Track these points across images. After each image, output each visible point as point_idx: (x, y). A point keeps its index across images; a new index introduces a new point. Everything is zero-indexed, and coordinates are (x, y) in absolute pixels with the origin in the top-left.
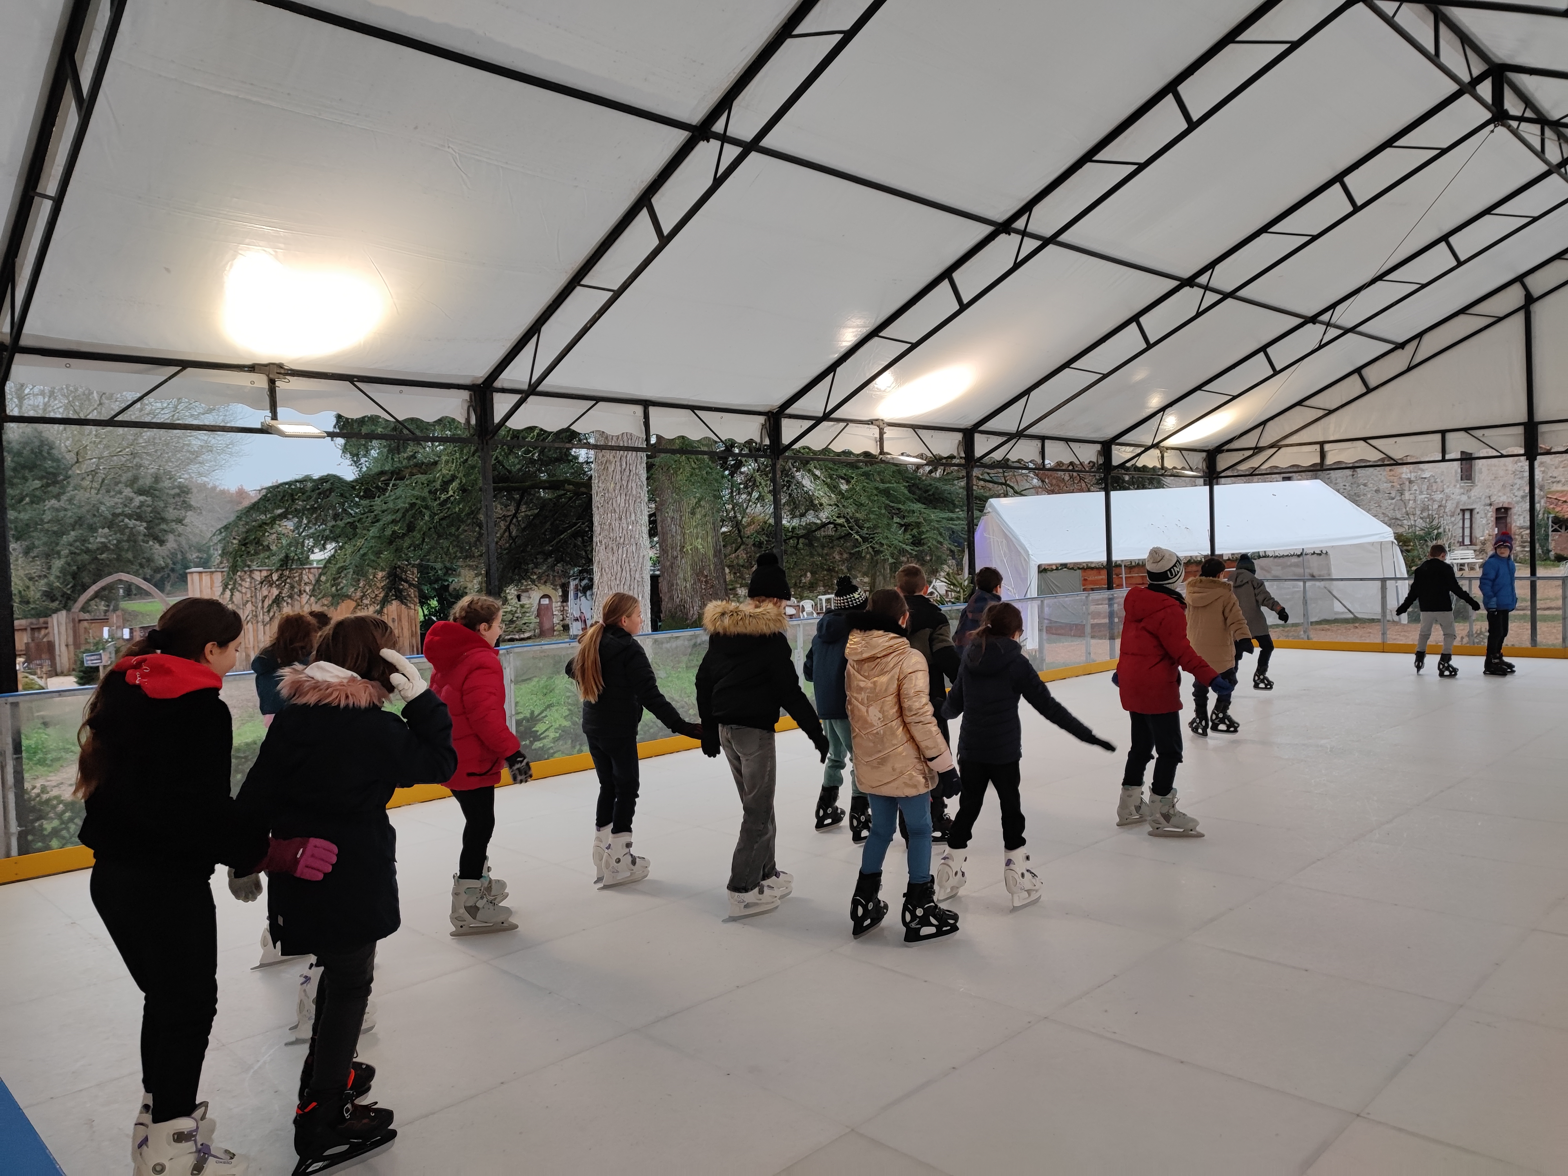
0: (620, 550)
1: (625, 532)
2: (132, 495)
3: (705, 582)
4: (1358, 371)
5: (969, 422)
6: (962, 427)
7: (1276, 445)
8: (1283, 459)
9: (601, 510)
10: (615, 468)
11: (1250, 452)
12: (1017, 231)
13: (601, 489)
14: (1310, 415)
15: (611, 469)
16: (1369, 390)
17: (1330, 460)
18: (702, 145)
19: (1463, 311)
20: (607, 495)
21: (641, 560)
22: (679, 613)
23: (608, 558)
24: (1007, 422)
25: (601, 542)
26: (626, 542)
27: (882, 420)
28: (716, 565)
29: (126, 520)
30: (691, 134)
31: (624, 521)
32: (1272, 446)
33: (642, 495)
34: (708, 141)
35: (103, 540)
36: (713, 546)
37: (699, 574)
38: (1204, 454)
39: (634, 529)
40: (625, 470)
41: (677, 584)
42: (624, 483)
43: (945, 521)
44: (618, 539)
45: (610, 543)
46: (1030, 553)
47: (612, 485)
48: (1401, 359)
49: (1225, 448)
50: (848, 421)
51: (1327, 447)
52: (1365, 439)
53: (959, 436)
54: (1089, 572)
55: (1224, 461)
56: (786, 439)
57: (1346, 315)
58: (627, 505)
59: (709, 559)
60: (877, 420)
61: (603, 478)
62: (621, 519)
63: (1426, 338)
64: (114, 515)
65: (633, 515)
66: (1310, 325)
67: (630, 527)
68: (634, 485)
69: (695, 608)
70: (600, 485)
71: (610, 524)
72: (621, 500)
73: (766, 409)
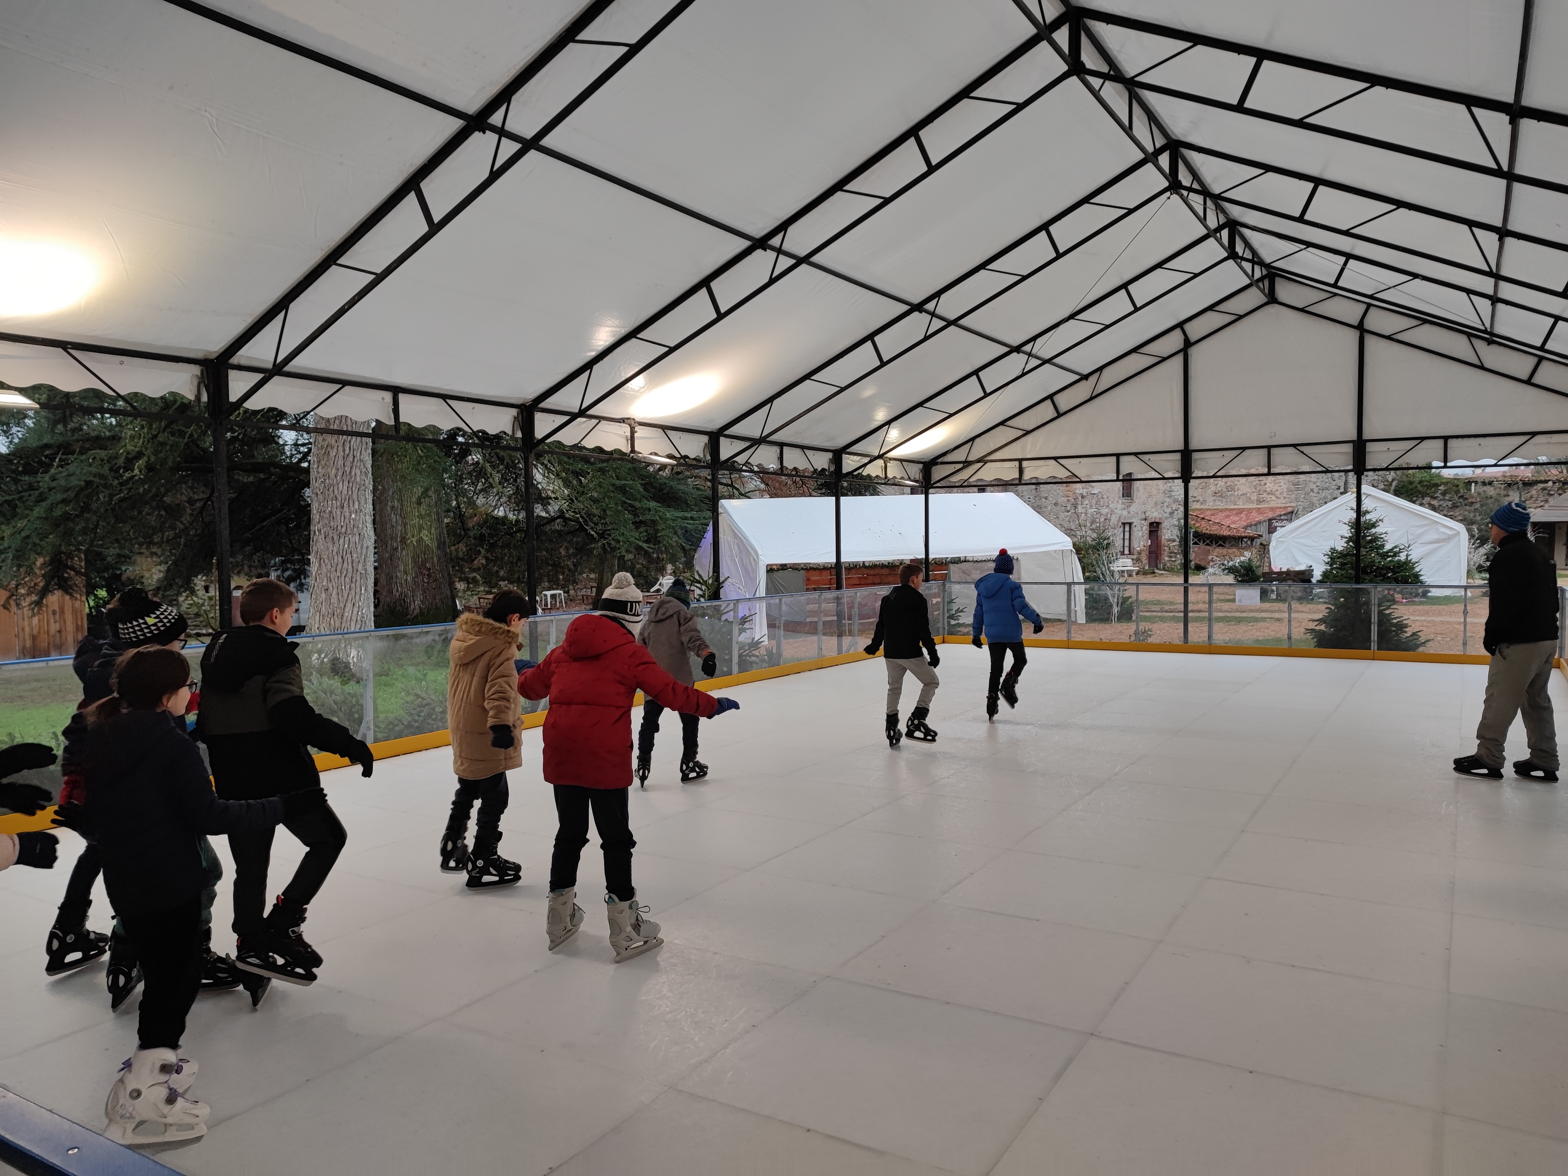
0: (342, 541)
1: (347, 520)
3: (428, 575)
4: (1051, 397)
5: (715, 426)
6: (708, 430)
7: (983, 460)
8: (988, 473)
9: (321, 497)
10: (336, 453)
11: (961, 466)
12: (773, 248)
13: (321, 475)
14: (1009, 434)
15: (333, 453)
16: (1060, 415)
17: (1027, 476)
18: (477, 136)
19: (1135, 350)
20: (327, 481)
21: (364, 551)
22: (399, 608)
23: (328, 548)
24: (751, 427)
25: (319, 531)
26: (349, 532)
27: (634, 419)
28: (439, 559)
30: (466, 123)
31: (346, 509)
32: (978, 461)
33: (367, 482)
34: (484, 133)
36: (437, 538)
37: (421, 566)
38: (921, 466)
39: (357, 518)
40: (348, 455)
41: (397, 577)
42: (348, 469)
43: (680, 520)
44: (339, 528)
45: (330, 532)
46: (760, 552)
47: (334, 471)
48: (1083, 390)
49: (940, 460)
50: (600, 418)
51: (1025, 464)
52: (1055, 458)
53: (705, 439)
54: (812, 572)
55: (938, 473)
56: (539, 433)
57: (1045, 347)
58: (350, 493)
59: (433, 551)
60: (628, 419)
61: (323, 463)
62: (342, 507)
63: (1106, 371)
65: (357, 503)
66: (1015, 354)
67: (353, 516)
68: (358, 472)
69: (416, 603)
70: (320, 470)
71: (331, 512)
72: (343, 488)
73: (520, 402)
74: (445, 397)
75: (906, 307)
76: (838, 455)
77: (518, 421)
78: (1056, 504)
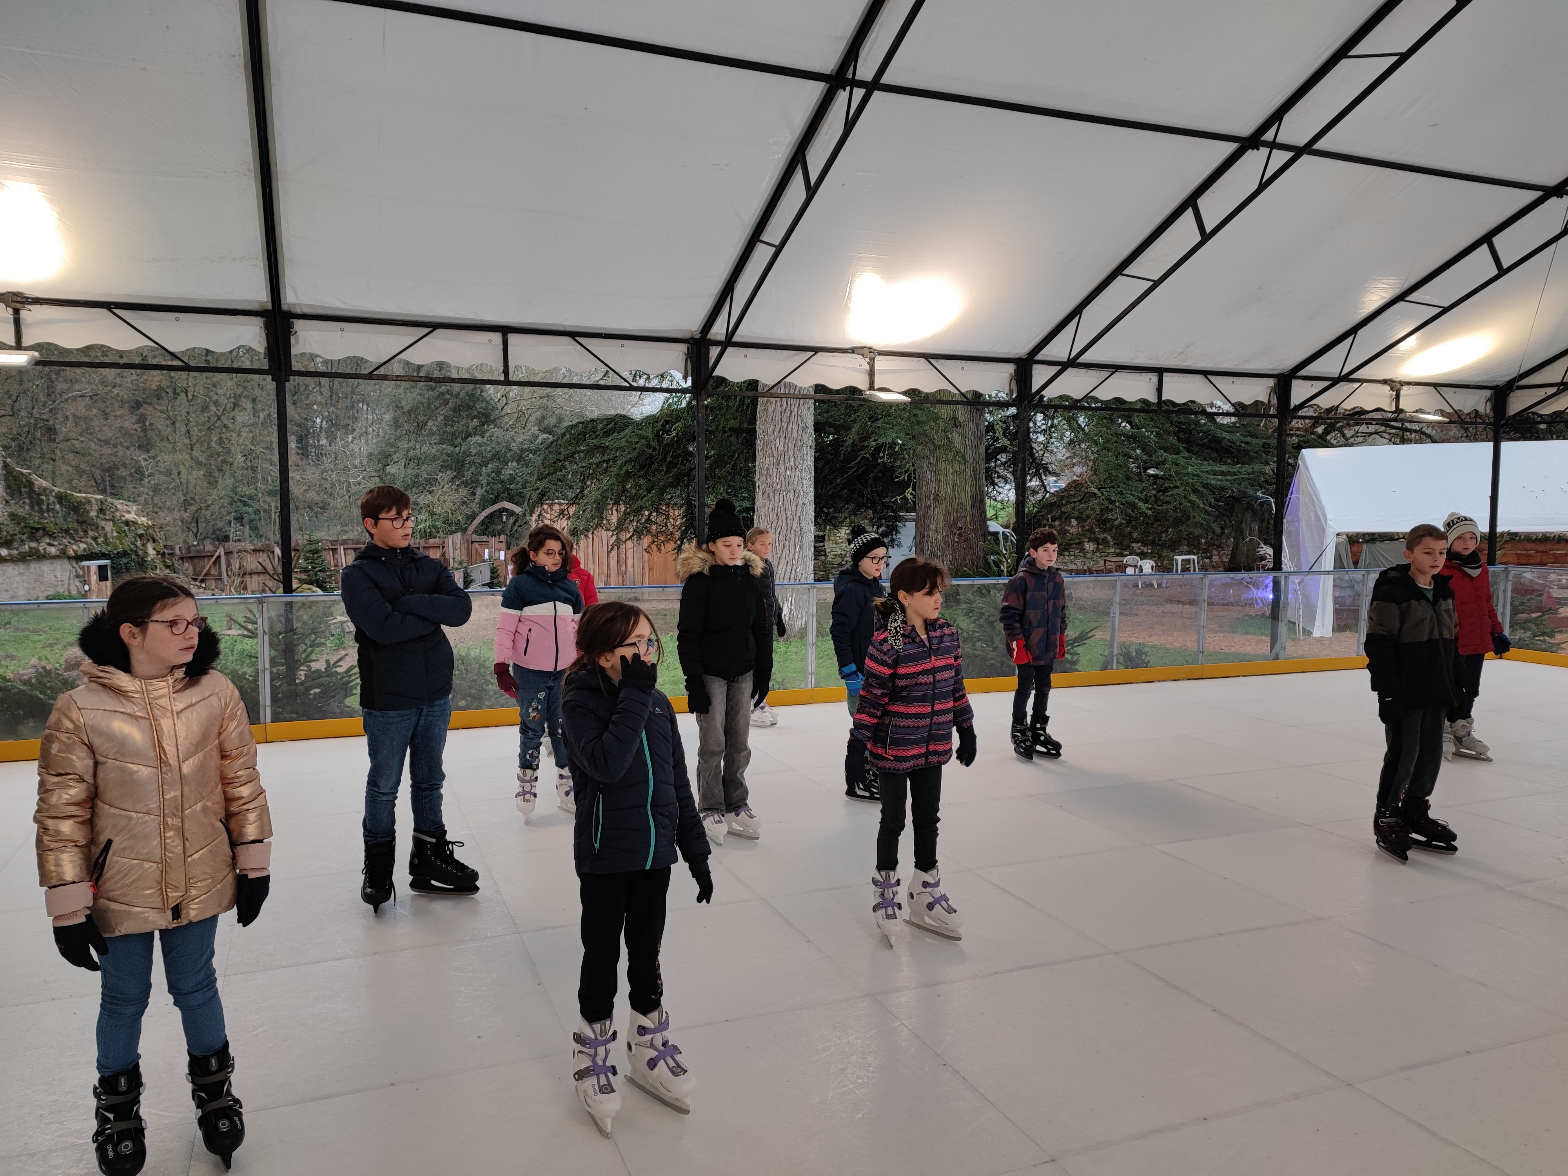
0: (777, 497)
1: (782, 477)
2: (537, 432)
3: (959, 534)
5: (1021, 349)
6: (1011, 356)
9: (761, 453)
10: (775, 412)
11: (1553, 390)
13: (761, 431)
15: (771, 410)
20: (766, 437)
21: (799, 509)
23: (765, 505)
25: (759, 487)
26: (784, 489)
27: (870, 348)
28: (973, 516)
29: (531, 455)
31: (782, 466)
33: (805, 437)
35: (511, 472)
36: (972, 496)
37: (952, 525)
38: (1487, 393)
40: (785, 410)
42: (785, 426)
44: (775, 485)
45: (766, 489)
46: (1328, 517)
47: (773, 427)
53: (1010, 368)
55: (1518, 401)
58: (786, 449)
59: (966, 510)
61: (764, 418)
62: (779, 464)
64: (522, 450)
65: (792, 459)
67: (788, 473)
68: (795, 427)
70: (761, 427)
71: (768, 469)
72: (779, 444)
74: (574, 335)
75: (1233, 147)
76: (1283, 381)
77: (691, 363)
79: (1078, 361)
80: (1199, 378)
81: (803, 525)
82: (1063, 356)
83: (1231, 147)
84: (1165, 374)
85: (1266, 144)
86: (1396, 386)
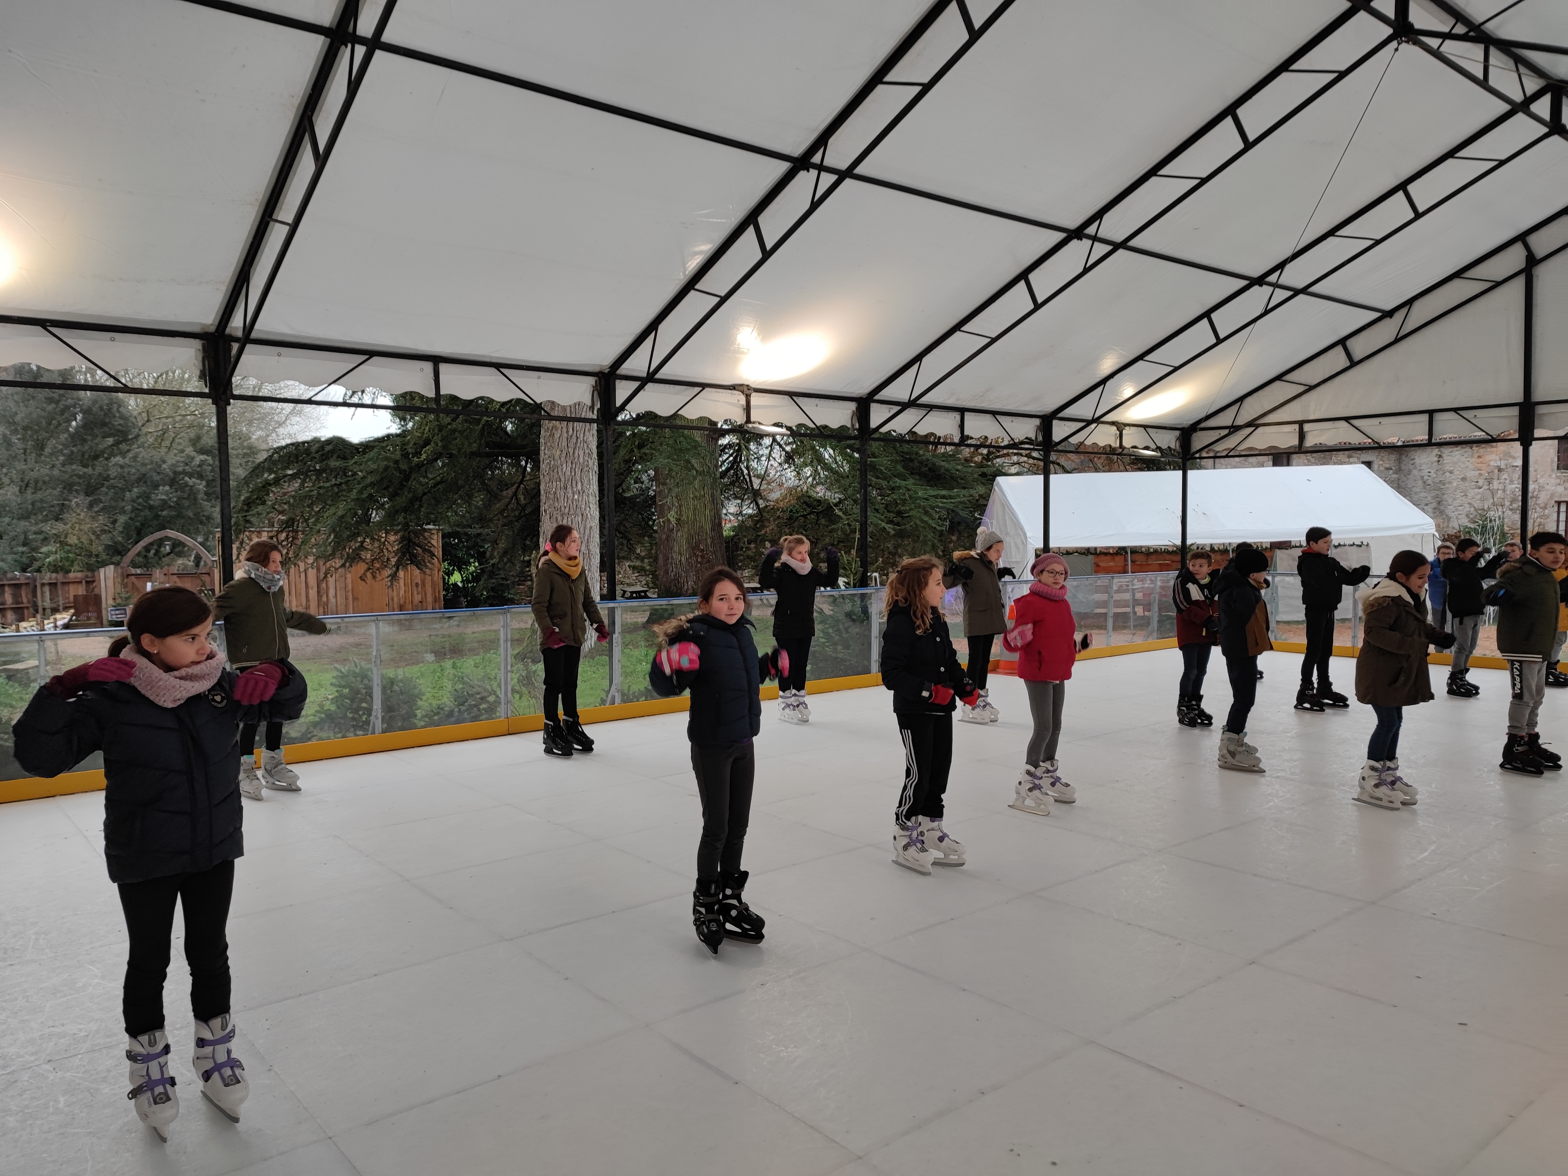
1: (570, 501)
2: (193, 454)
4: (1342, 342)
5: (863, 389)
6: (854, 396)
7: (1253, 424)
8: (1262, 439)
9: (547, 478)
10: (561, 435)
11: (1226, 432)
13: (547, 456)
14: (1289, 391)
15: (557, 436)
16: (1354, 364)
17: (1309, 442)
19: (1458, 274)
20: (552, 462)
21: (587, 532)
22: (673, 587)
24: (899, 391)
25: (545, 511)
26: (572, 512)
27: (747, 386)
28: (712, 538)
29: (187, 479)
31: (569, 490)
32: (1249, 425)
33: (591, 463)
35: (163, 497)
36: (711, 520)
37: (694, 548)
38: (1177, 433)
39: (580, 499)
40: (571, 436)
41: (672, 557)
42: (571, 451)
43: (933, 499)
44: (563, 509)
45: (555, 513)
46: (1028, 535)
47: (558, 453)
48: (1387, 330)
49: (1203, 425)
50: (703, 386)
51: (1307, 427)
53: (853, 406)
54: (1102, 557)
55: (1199, 440)
57: (1294, 275)
58: (573, 474)
59: (706, 533)
60: (742, 385)
61: (549, 444)
62: (566, 488)
63: (1417, 305)
64: (175, 473)
65: (579, 484)
66: (1256, 287)
67: (576, 497)
68: (582, 453)
69: (689, 583)
70: (546, 452)
71: (555, 493)
72: (566, 469)
73: (597, 370)
74: (498, 366)
75: (1061, 236)
76: (1047, 421)
77: (597, 390)
78: (1464, 479)
79: (918, 402)
80: (989, 417)
81: (591, 547)
82: (904, 397)
83: (1060, 236)
84: (966, 413)
85: (1088, 237)
86: (1120, 426)
